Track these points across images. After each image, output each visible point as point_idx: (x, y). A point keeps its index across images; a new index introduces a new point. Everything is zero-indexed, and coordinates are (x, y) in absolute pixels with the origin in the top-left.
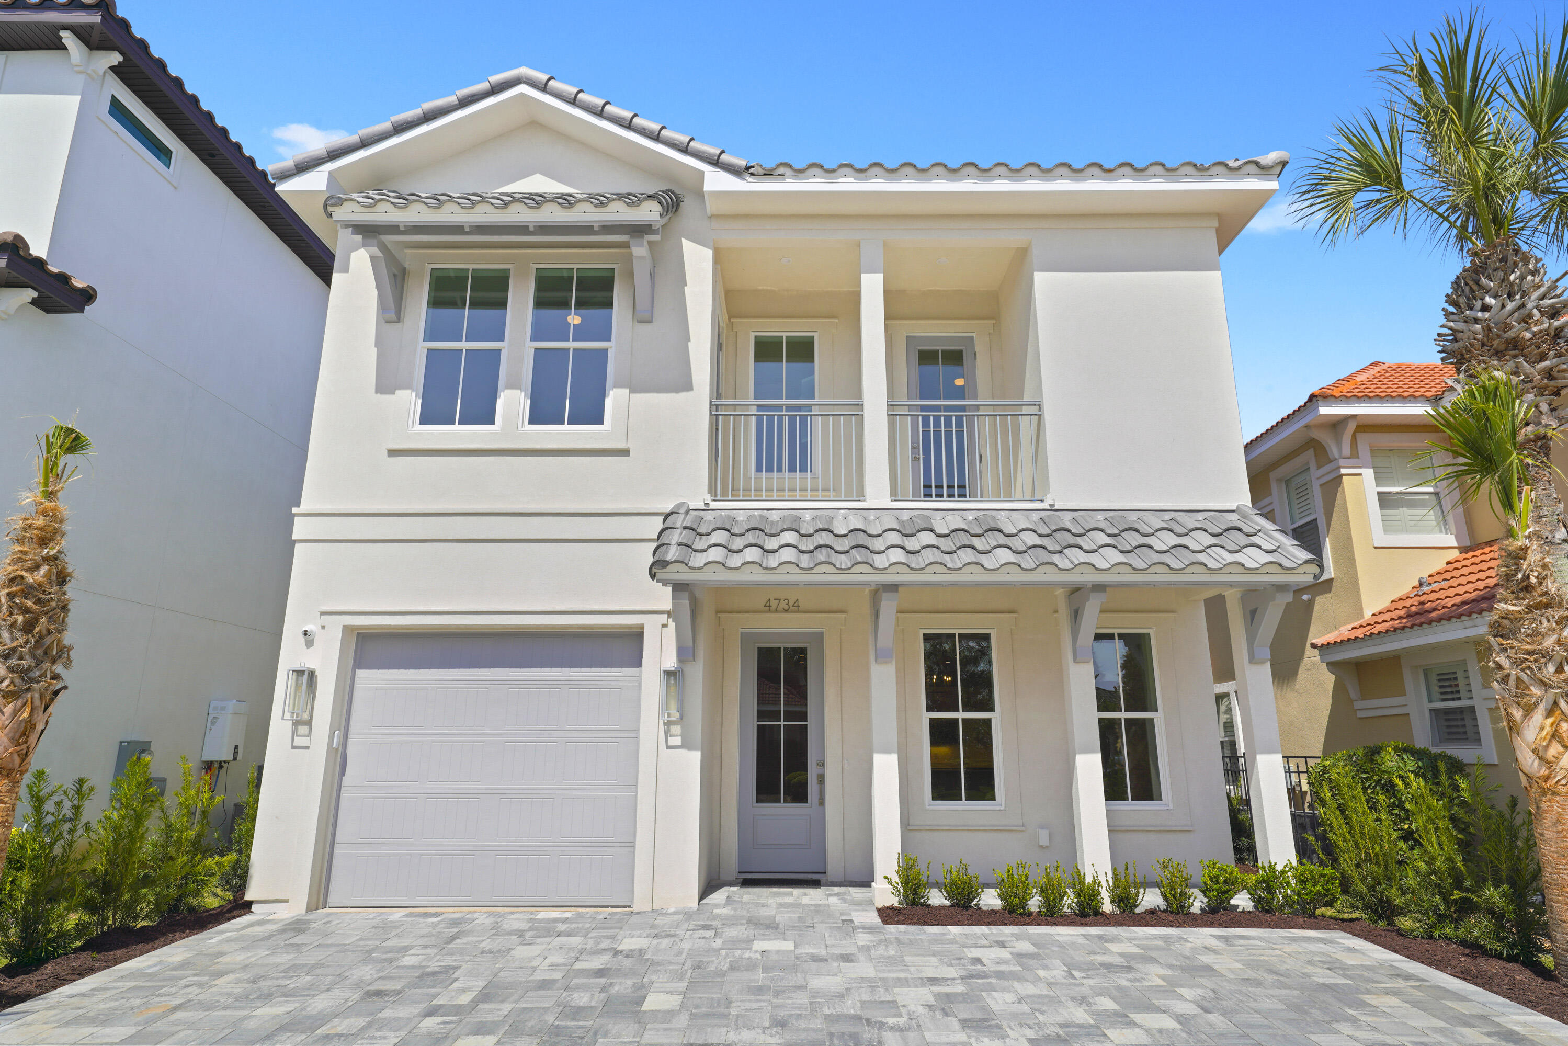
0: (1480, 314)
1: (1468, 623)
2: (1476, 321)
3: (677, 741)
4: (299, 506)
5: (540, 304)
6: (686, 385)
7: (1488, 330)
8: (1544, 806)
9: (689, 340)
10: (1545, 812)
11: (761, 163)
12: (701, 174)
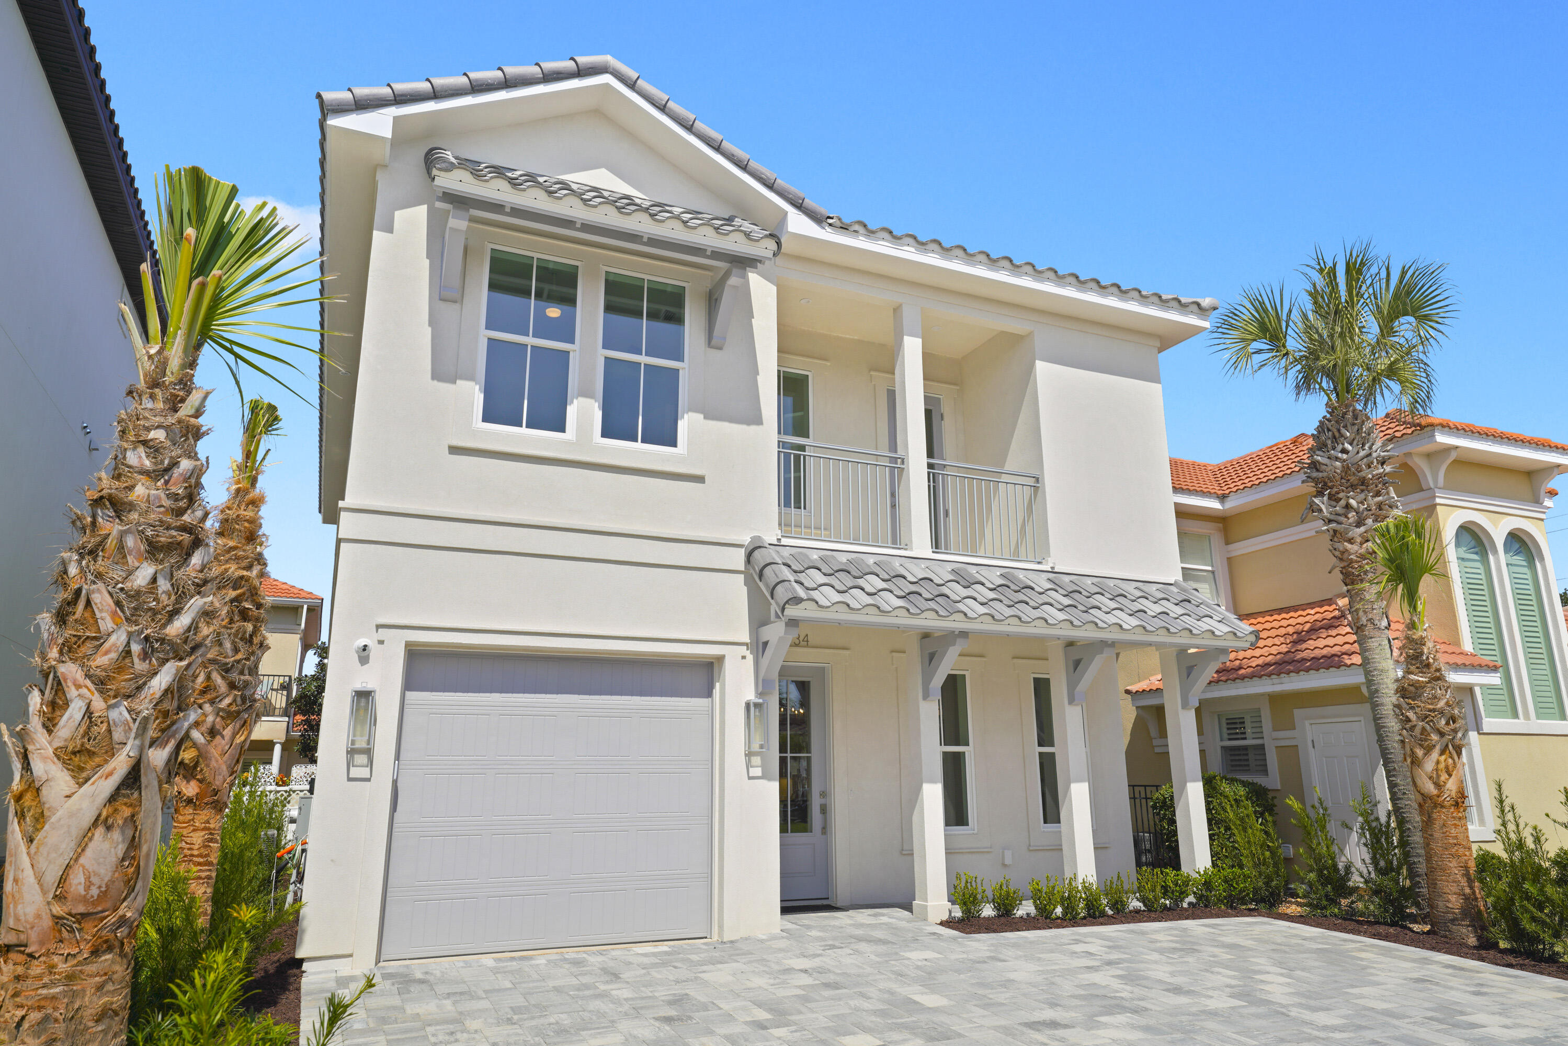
0: (1340, 455)
1: (1275, 681)
2: (1337, 459)
3: (757, 772)
4: (343, 499)
5: (609, 308)
6: (757, 420)
7: (1346, 469)
8: (1435, 816)
9: (757, 373)
10: (1435, 819)
11: (841, 217)
12: (786, 213)
